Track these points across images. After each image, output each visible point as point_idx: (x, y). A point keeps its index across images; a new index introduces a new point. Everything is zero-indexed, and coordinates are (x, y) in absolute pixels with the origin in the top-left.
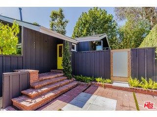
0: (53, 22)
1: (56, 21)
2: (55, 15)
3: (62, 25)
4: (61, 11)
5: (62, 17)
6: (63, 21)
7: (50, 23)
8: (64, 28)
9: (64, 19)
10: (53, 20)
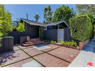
0: (45, 13)
1: (47, 13)
2: (46, 9)
3: (50, 14)
4: (49, 7)
5: (50, 10)
6: (51, 12)
7: (44, 14)
8: (51, 16)
9: (51, 11)
10: (45, 12)
